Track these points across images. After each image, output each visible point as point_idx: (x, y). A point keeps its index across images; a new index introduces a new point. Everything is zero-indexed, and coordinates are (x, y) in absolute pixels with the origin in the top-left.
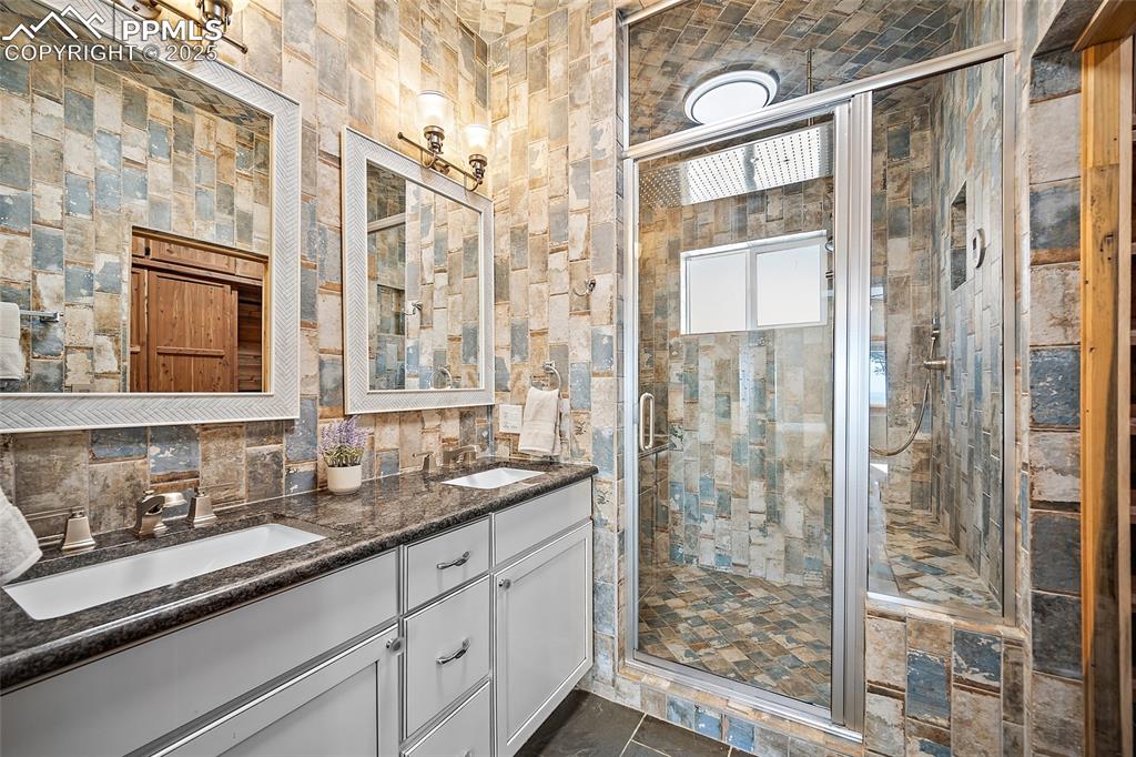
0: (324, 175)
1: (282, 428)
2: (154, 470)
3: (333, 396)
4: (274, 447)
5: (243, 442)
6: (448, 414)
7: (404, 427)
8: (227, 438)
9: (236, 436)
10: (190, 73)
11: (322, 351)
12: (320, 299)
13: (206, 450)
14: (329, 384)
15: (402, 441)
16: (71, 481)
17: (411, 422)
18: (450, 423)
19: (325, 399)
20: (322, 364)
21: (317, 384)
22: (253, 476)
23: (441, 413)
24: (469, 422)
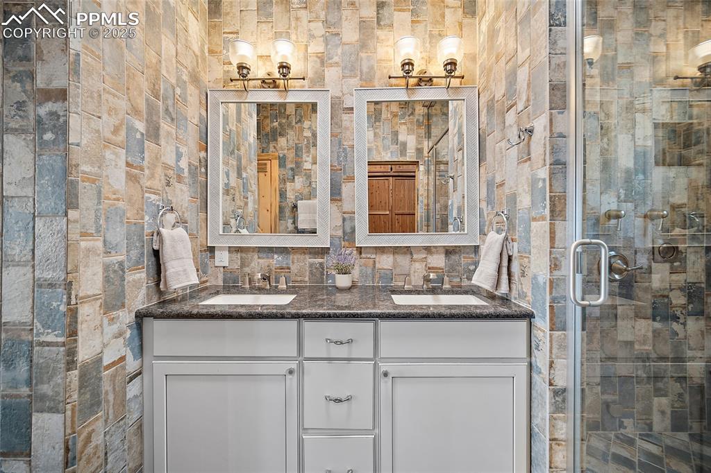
0: (346, 120)
1: (323, 252)
2: (276, 264)
3: (349, 236)
4: (321, 260)
5: (307, 256)
6: (434, 250)
7: (396, 256)
8: (301, 254)
9: (305, 253)
10: (286, 101)
11: (344, 213)
12: (343, 185)
13: (293, 258)
14: (348, 230)
15: (395, 265)
16: (252, 265)
17: (402, 254)
18: (435, 256)
19: (346, 237)
20: (344, 220)
21: (342, 230)
22: (311, 273)
23: (428, 249)
24: (454, 258)
